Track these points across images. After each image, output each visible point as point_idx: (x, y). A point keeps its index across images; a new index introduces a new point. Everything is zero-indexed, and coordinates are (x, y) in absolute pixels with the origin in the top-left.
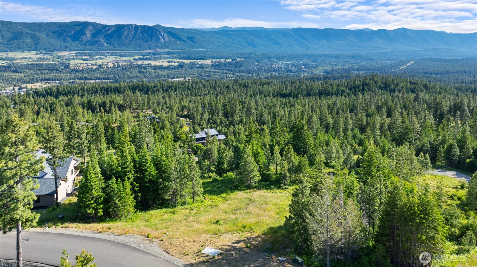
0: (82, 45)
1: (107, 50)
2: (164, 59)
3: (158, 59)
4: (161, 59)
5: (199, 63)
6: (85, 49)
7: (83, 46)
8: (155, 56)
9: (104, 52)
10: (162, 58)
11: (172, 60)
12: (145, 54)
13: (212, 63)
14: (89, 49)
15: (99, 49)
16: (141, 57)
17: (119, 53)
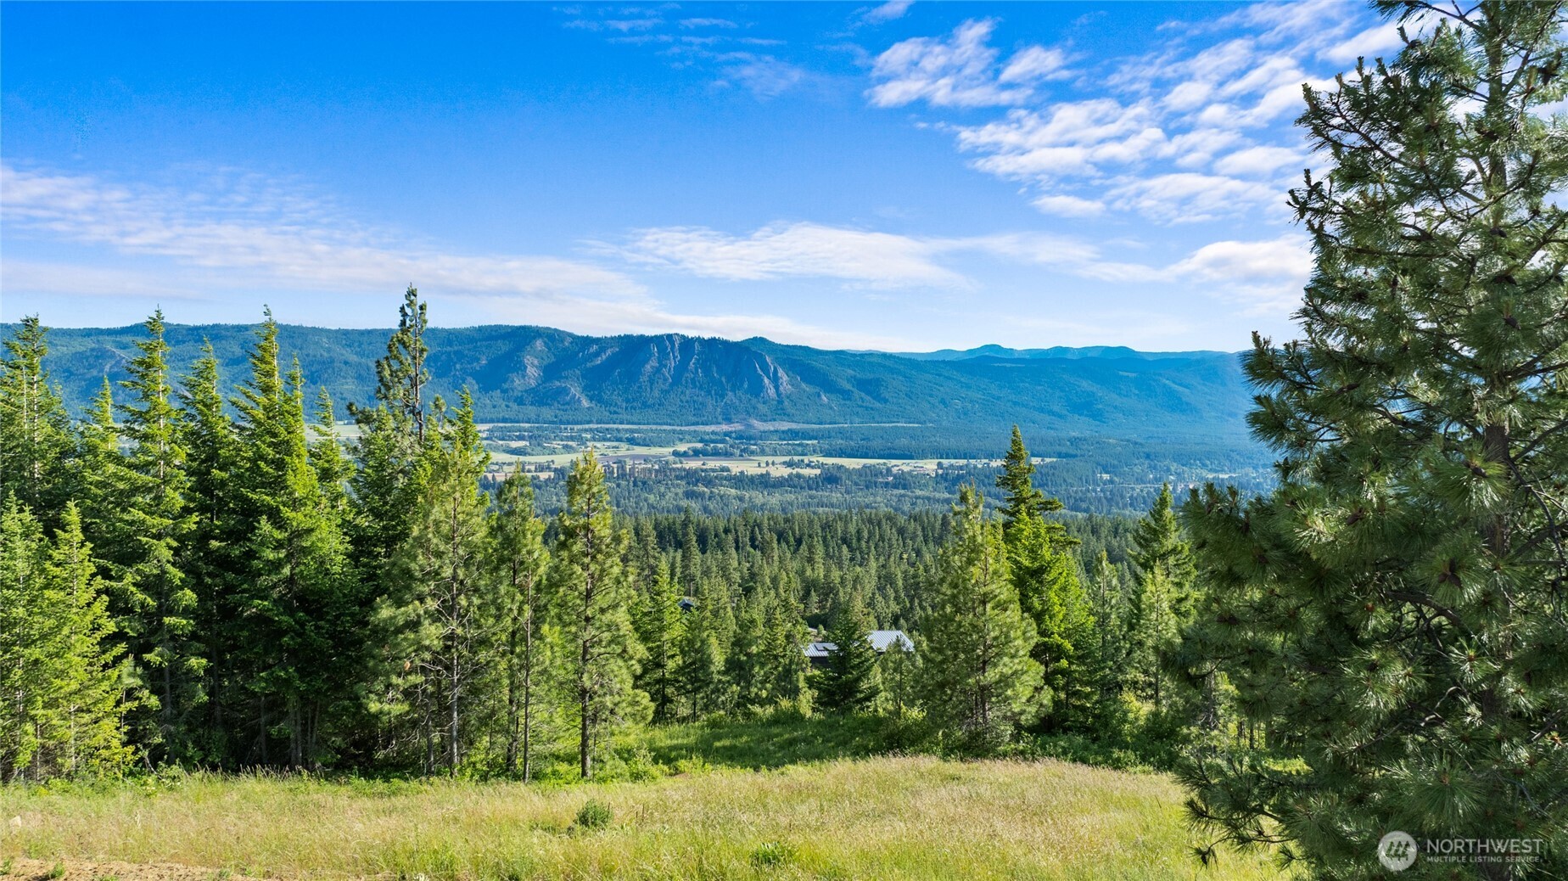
0: (511, 404)
1: (589, 422)
2: (775, 454)
3: (753, 453)
4: (763, 453)
5: (895, 470)
6: (521, 416)
7: (515, 406)
8: (745, 444)
9: (580, 427)
10: (767, 449)
11: (801, 458)
12: (713, 437)
13: (940, 472)
14: (533, 416)
15: (564, 418)
16: (699, 445)
17: (627, 431)
